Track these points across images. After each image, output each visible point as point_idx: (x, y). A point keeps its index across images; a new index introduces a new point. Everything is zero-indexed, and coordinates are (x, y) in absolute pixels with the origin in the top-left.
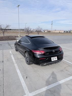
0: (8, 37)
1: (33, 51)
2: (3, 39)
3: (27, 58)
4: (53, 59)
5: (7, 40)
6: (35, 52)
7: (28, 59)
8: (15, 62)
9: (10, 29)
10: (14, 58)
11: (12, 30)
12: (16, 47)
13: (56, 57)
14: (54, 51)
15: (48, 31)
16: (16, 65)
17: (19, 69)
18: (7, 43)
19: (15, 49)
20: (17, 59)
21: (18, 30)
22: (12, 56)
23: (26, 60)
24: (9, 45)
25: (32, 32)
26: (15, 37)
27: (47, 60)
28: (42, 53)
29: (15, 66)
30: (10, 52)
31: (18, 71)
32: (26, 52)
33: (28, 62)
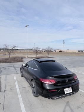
0: (14, 59)
1: (41, 80)
2: (8, 60)
3: (33, 88)
4: (67, 91)
5: (13, 62)
6: (44, 81)
7: (35, 89)
8: (19, 93)
9: (17, 48)
10: (19, 87)
11: (20, 49)
12: (22, 72)
13: (70, 89)
14: (67, 80)
15: (60, 51)
16: (20, 96)
17: (24, 103)
18: (12, 66)
19: (20, 74)
20: (22, 88)
21: (26, 50)
22: (16, 83)
23: (33, 90)
24: (15, 68)
25: (41, 52)
26: (22, 58)
27: (58, 92)
28: (53, 83)
29: (18, 98)
30: (15, 78)
31: (22, 106)
32: (32, 80)
33: (34, 93)
